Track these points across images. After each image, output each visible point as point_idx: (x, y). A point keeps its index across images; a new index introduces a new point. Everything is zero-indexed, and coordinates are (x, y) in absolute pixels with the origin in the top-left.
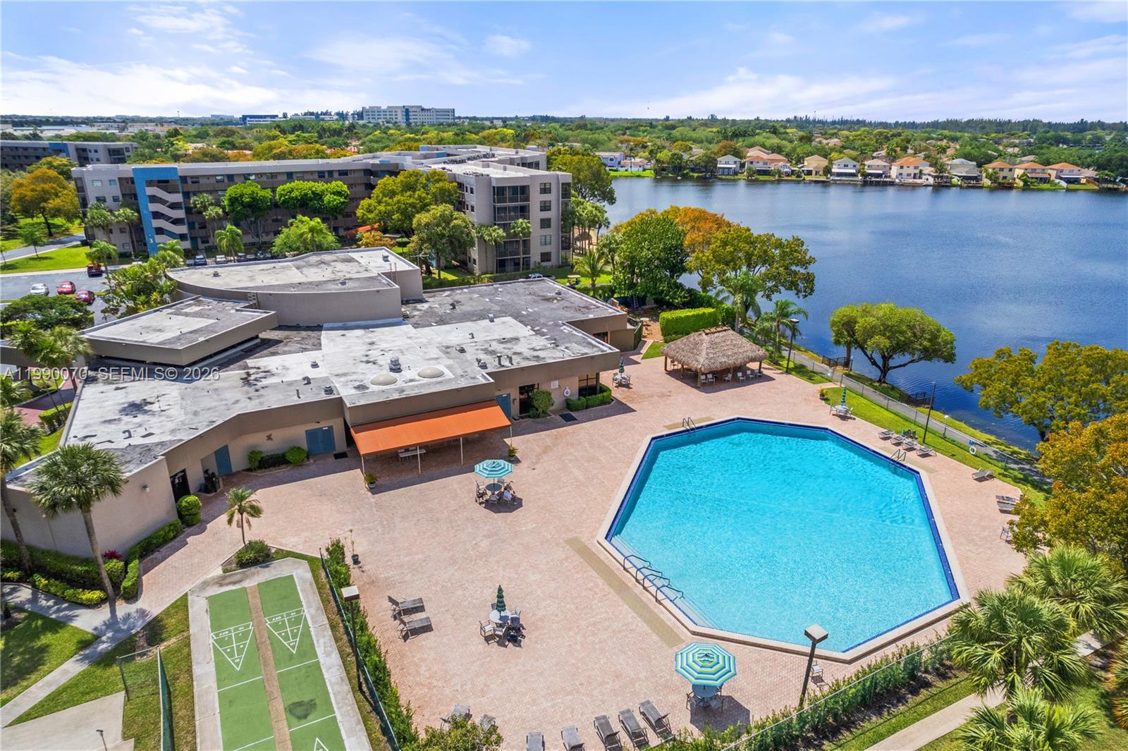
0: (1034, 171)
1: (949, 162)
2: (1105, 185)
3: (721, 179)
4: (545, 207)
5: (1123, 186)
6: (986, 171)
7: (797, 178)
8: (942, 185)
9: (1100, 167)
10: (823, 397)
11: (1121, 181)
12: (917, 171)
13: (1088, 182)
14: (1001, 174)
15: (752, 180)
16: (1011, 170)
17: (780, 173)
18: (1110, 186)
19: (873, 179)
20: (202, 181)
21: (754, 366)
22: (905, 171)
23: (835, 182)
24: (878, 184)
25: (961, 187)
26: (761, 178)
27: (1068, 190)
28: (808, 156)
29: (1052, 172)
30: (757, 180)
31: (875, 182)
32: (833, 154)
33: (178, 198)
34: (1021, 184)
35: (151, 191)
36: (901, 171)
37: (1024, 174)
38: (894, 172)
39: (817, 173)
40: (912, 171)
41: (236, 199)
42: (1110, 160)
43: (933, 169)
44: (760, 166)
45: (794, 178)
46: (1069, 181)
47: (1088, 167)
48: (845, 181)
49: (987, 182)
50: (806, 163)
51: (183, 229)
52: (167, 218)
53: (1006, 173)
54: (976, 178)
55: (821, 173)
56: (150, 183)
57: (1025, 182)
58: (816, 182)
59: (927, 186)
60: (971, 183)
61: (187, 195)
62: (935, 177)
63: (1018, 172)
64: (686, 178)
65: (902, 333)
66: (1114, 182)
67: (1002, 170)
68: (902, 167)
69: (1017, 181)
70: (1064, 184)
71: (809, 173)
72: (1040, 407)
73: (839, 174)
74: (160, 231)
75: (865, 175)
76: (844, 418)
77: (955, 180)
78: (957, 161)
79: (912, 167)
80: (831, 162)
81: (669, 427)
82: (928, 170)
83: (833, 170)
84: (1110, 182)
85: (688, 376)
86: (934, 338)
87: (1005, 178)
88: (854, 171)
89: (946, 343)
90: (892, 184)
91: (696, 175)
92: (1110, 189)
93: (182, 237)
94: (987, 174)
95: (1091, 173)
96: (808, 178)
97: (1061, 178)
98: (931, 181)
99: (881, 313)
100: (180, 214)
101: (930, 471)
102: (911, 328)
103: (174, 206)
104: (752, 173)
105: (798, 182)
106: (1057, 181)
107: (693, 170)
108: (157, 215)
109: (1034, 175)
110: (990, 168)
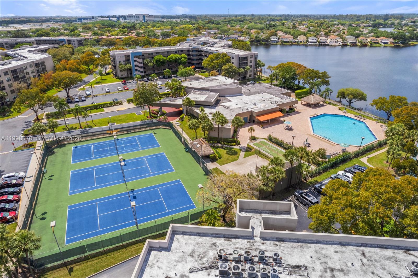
0: (374, 40)
1: (346, 37)
2: (396, 44)
3: (273, 44)
4: (251, 62)
5: (401, 45)
6: (358, 40)
7: (297, 44)
8: (344, 45)
9: (394, 38)
10: (339, 109)
11: (401, 43)
12: (336, 41)
13: (391, 43)
14: (363, 41)
15: (283, 45)
16: (366, 40)
17: (291, 42)
18: (398, 45)
19: (322, 44)
20: (145, 55)
21: (321, 103)
22: (332, 41)
23: (310, 45)
24: (324, 45)
25: (350, 46)
26: (286, 44)
27: (384, 46)
28: (299, 35)
29: (379, 40)
30: (284, 45)
31: (323, 45)
32: (308, 35)
33: (141, 60)
34: (370, 44)
35: (135, 59)
36: (331, 41)
37: (371, 41)
38: (329, 41)
39: (304, 42)
40: (335, 41)
41: (158, 60)
42: (398, 36)
43: (341, 40)
44: (285, 40)
45: (296, 44)
46: (385, 43)
47: (391, 38)
48: (312, 44)
49: (359, 44)
50: (299, 38)
51: (142, 70)
52: (138, 66)
53: (365, 41)
54: (355, 43)
55: (305, 42)
56: (135, 57)
57: (371, 44)
58: (304, 45)
59: (339, 46)
60: (354, 45)
61: (143, 59)
62: (342, 43)
63: (369, 40)
64: (261, 44)
65: (356, 95)
66: (399, 43)
67: (363, 40)
68: (331, 39)
69: (368, 43)
70: (383, 44)
71: (301, 42)
72: (388, 108)
73: (311, 42)
74: (136, 70)
75: (319, 42)
76: (345, 113)
77: (349, 44)
78: (349, 36)
79: (335, 39)
80: (307, 38)
81: (311, 116)
82: (340, 40)
83: (309, 41)
84: (398, 43)
85: (309, 105)
86: (362, 95)
87: (364, 42)
88: (316, 41)
89: (365, 96)
90: (328, 45)
91: (264, 43)
92: (397, 46)
93: (142, 72)
94: (359, 41)
95: (391, 40)
96: (301, 44)
97: (382, 42)
98: (341, 44)
99: (351, 90)
100: (142, 65)
101: (367, 122)
102: (357, 93)
103: (140, 63)
104: (283, 42)
105: (297, 45)
106: (381, 43)
107: (263, 41)
108: (136, 66)
109: (374, 41)
110: (360, 39)
